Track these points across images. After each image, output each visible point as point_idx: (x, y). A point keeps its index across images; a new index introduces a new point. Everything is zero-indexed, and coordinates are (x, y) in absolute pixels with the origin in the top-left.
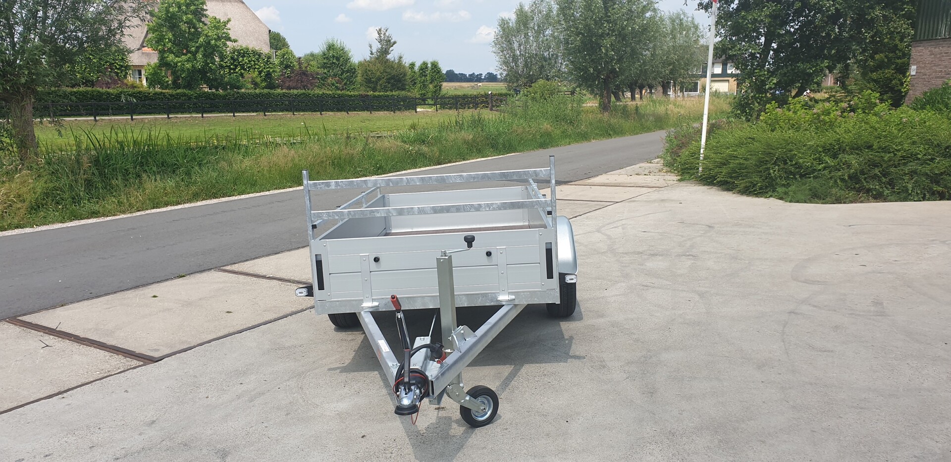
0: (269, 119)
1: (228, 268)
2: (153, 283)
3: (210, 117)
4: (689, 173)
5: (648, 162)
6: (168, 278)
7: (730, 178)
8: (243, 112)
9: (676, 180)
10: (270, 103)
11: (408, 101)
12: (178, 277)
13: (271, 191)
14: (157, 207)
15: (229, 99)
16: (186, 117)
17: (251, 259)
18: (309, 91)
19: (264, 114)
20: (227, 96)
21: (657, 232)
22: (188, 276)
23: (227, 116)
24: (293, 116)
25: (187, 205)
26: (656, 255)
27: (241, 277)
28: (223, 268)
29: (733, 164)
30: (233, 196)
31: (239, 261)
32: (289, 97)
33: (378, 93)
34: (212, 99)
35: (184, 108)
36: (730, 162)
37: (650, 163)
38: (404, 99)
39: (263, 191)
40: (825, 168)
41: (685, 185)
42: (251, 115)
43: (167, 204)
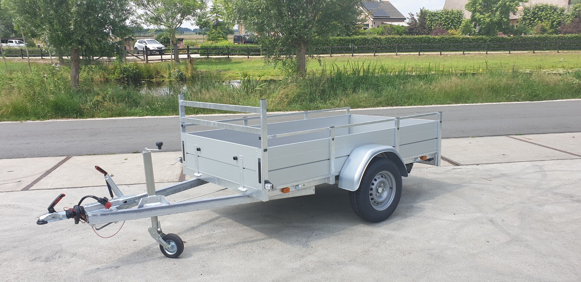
3: (492, 54)
23: (504, 53)
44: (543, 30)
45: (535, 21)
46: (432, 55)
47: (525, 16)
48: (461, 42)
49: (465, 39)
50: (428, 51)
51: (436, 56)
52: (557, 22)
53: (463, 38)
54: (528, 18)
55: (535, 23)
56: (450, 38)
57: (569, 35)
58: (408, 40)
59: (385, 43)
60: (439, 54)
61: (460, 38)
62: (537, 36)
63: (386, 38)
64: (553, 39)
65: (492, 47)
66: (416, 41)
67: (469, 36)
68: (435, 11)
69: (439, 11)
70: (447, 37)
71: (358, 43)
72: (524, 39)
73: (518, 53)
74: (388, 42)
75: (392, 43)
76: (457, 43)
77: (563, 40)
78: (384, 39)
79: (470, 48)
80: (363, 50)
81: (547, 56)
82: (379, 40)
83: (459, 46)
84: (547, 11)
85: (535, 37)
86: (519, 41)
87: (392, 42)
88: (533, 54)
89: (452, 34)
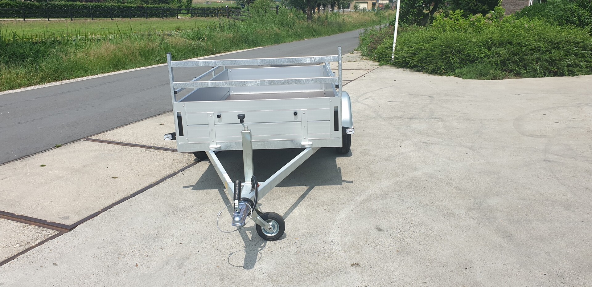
0: (75, 23)
1: (94, 137)
2: (36, 153)
3: (30, 21)
4: (384, 60)
5: (350, 53)
6: (47, 148)
7: (420, 63)
8: (54, 18)
9: (377, 64)
10: (74, 11)
11: (170, 11)
12: (55, 147)
13: (99, 75)
14: (13, 89)
15: (43, 8)
16: (11, 21)
17: (110, 130)
18: (102, 4)
19: (71, 19)
20: (41, 6)
21: (399, 102)
22: (64, 146)
23: (43, 20)
24: (92, 20)
25: (37, 87)
26: (413, 119)
27: (109, 145)
28: (90, 138)
29: (422, 54)
30: (72, 78)
31: (101, 131)
32: (87, 7)
33: (150, 5)
34: (30, 8)
35: (9, 14)
36: (419, 53)
37: (352, 53)
38: (168, 9)
39: (93, 75)
40: (485, 56)
41: (386, 68)
42: (61, 20)
43: (20, 86)
57: (92, 4)
64: (79, 6)
72: (53, 6)
73: (57, 20)
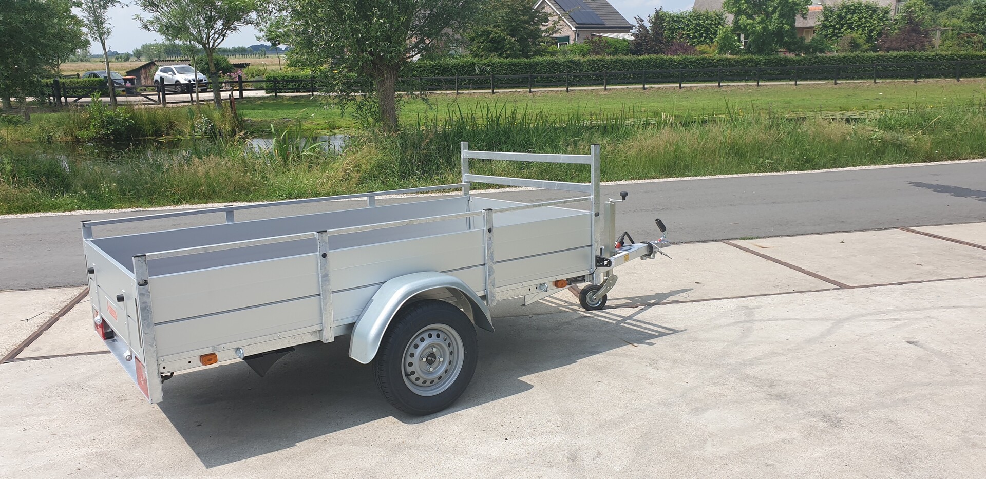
0: (839, 88)
3: (766, 86)
19: (836, 82)
23: (787, 84)
42: (818, 84)
44: (855, 45)
45: (842, 30)
46: (666, 88)
47: (826, 22)
48: (716, 66)
49: (723, 61)
50: (661, 83)
51: (672, 90)
52: (877, 31)
53: (720, 60)
54: (831, 26)
55: (842, 33)
56: (697, 60)
57: (895, 53)
58: (626, 63)
59: (588, 69)
60: (677, 87)
61: (713, 60)
62: (842, 55)
63: (589, 61)
64: (869, 60)
65: (769, 74)
66: (640, 65)
67: (729, 56)
68: (679, 13)
69: (685, 13)
70: (692, 57)
71: (541, 69)
72: (821, 61)
73: (809, 84)
74: (593, 67)
75: (600, 69)
76: (710, 68)
77: (884, 61)
78: (586, 62)
79: (731, 75)
80: (551, 81)
81: (857, 90)
82: (578, 64)
83: (713, 73)
84: (861, 13)
85: (839, 56)
86: (812, 64)
87: (599, 67)
88: (834, 86)
89: (702, 52)
